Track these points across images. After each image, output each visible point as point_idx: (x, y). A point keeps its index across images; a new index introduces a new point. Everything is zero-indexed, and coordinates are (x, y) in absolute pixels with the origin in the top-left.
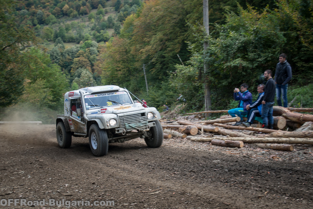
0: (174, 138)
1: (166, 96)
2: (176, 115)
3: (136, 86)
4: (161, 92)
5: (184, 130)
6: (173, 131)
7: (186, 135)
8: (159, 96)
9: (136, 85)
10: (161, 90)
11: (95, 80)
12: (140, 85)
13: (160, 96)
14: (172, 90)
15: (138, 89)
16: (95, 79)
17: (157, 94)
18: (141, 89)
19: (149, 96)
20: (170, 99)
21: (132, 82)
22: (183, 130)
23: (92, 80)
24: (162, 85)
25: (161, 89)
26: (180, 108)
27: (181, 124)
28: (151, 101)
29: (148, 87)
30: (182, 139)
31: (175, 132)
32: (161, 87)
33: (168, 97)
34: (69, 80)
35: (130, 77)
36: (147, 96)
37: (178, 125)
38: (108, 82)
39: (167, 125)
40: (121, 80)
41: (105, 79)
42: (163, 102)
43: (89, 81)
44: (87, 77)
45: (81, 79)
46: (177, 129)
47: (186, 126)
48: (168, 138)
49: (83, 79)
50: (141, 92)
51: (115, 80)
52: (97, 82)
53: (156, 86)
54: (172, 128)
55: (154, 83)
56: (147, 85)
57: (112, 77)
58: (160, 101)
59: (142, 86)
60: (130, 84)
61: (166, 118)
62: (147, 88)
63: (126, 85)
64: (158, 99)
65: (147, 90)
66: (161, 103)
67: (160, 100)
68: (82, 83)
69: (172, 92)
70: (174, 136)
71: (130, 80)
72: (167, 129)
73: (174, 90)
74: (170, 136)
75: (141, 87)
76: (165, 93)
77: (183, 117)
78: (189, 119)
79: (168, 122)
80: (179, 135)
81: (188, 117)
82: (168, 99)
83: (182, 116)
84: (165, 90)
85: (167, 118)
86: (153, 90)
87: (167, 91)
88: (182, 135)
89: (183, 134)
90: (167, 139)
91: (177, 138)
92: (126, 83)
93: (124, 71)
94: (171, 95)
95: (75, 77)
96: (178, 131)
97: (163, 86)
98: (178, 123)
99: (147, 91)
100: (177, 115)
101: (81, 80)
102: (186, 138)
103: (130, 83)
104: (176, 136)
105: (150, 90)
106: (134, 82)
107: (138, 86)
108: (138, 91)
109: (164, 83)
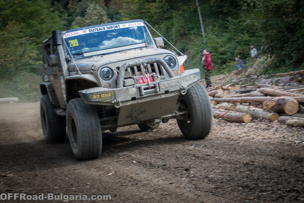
0: (254, 122)
1: (238, 42)
2: (255, 77)
3: (182, 27)
4: (227, 35)
5: (273, 105)
6: (252, 108)
7: (277, 115)
8: (225, 43)
9: (183, 24)
10: (228, 32)
11: (110, 20)
12: (190, 26)
13: (227, 43)
14: (248, 32)
17: (220, 41)
19: (206, 43)
20: (244, 47)
21: (175, 20)
22: (271, 106)
23: (106, 20)
24: (228, 23)
25: (228, 30)
26: (263, 63)
27: (266, 95)
29: (205, 28)
30: (270, 122)
31: (256, 109)
32: (227, 28)
33: (240, 44)
34: (66, 22)
35: (172, 12)
37: (262, 96)
39: (241, 97)
40: (155, 17)
42: (231, 53)
45: (87, 19)
46: (259, 104)
47: (277, 98)
48: (244, 122)
49: (91, 19)
50: (192, 37)
53: (219, 26)
54: (251, 103)
55: (215, 21)
56: (202, 25)
57: (141, 13)
58: (227, 52)
59: (194, 26)
60: (172, 25)
61: (238, 84)
62: (203, 29)
63: (166, 25)
64: (223, 49)
65: (204, 34)
66: (228, 55)
67: (226, 50)
70: (254, 118)
71: (172, 18)
72: (241, 104)
73: (251, 31)
74: (247, 118)
75: (192, 28)
76: (236, 38)
77: (270, 80)
78: (280, 83)
79: (243, 90)
80: (264, 116)
81: (279, 80)
82: (241, 49)
83: (268, 78)
84: (235, 31)
85: (240, 83)
86: (214, 33)
87: (239, 34)
88: (269, 115)
89: (270, 112)
90: (243, 124)
91: (261, 121)
92: (166, 22)
94: (246, 41)
95: (77, 16)
96: (262, 108)
97: (230, 24)
98: (261, 92)
99: (202, 36)
100: (258, 76)
102: (276, 121)
103: (172, 22)
104: (260, 118)
105: (208, 32)
106: (180, 20)
107: (187, 26)
108: (187, 36)
109: (232, 20)
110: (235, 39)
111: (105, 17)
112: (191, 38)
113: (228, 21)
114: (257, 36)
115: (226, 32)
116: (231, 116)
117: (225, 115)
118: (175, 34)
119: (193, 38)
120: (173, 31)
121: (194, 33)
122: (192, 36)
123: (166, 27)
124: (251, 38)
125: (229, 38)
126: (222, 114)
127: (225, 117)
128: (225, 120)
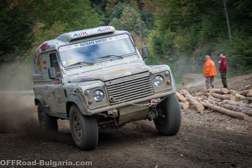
3: (210, 30)
8: (250, 46)
9: (211, 28)
11: (144, 22)
12: (217, 29)
15: (214, 35)
16: (144, 20)
17: (245, 43)
18: (220, 34)
19: (232, 46)
21: (203, 24)
23: (140, 22)
28: (237, 54)
29: (231, 31)
35: (201, 16)
36: (229, 47)
38: (165, 24)
40: (185, 20)
41: (160, 20)
43: (135, 24)
44: (131, 17)
45: (122, 20)
49: (126, 20)
51: (177, 20)
52: (146, 24)
53: (245, 30)
55: (241, 25)
56: (229, 28)
57: (173, 16)
59: (221, 29)
60: (201, 27)
62: (229, 32)
64: (248, 51)
65: (230, 37)
68: (124, 26)
71: (201, 21)
75: (220, 31)
86: (240, 36)
92: (195, 24)
95: (113, 17)
99: (229, 39)
101: (123, 22)
103: (201, 25)
105: (235, 35)
106: (208, 23)
107: (215, 29)
108: (215, 38)
111: (139, 19)
112: (217, 40)
118: (203, 36)
119: (219, 40)
120: (201, 33)
121: (221, 36)
122: (219, 38)
123: (195, 30)
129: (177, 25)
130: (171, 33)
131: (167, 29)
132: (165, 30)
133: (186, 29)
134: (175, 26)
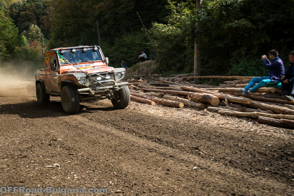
1: (120, 52)
4: (114, 48)
5: (200, 99)
6: (180, 98)
10: (115, 46)
11: (42, 34)
13: (114, 52)
14: (126, 46)
17: (110, 50)
21: (81, 37)
23: (40, 34)
31: (184, 99)
32: (114, 43)
38: (57, 36)
40: (70, 35)
41: (54, 33)
42: (116, 58)
43: (37, 35)
44: (35, 31)
45: (29, 32)
53: (108, 42)
55: (105, 39)
57: (62, 31)
60: (80, 39)
62: (100, 43)
63: (76, 39)
68: (30, 36)
69: (126, 49)
71: (80, 35)
73: (128, 46)
74: (182, 105)
84: (119, 46)
87: (121, 48)
89: (199, 103)
93: (75, 26)
94: (125, 52)
97: (116, 42)
98: (182, 88)
101: (29, 34)
109: (118, 39)
110: (119, 50)
111: (40, 32)
113: (115, 40)
114: (132, 50)
115: (113, 46)
116: (168, 102)
117: (162, 101)
124: (128, 50)
125: (115, 50)
126: (159, 100)
127: (163, 102)
128: (163, 104)
129: (64, 37)
130: (61, 41)
131: (58, 39)
132: (57, 39)
133: (70, 39)
134: (63, 38)
